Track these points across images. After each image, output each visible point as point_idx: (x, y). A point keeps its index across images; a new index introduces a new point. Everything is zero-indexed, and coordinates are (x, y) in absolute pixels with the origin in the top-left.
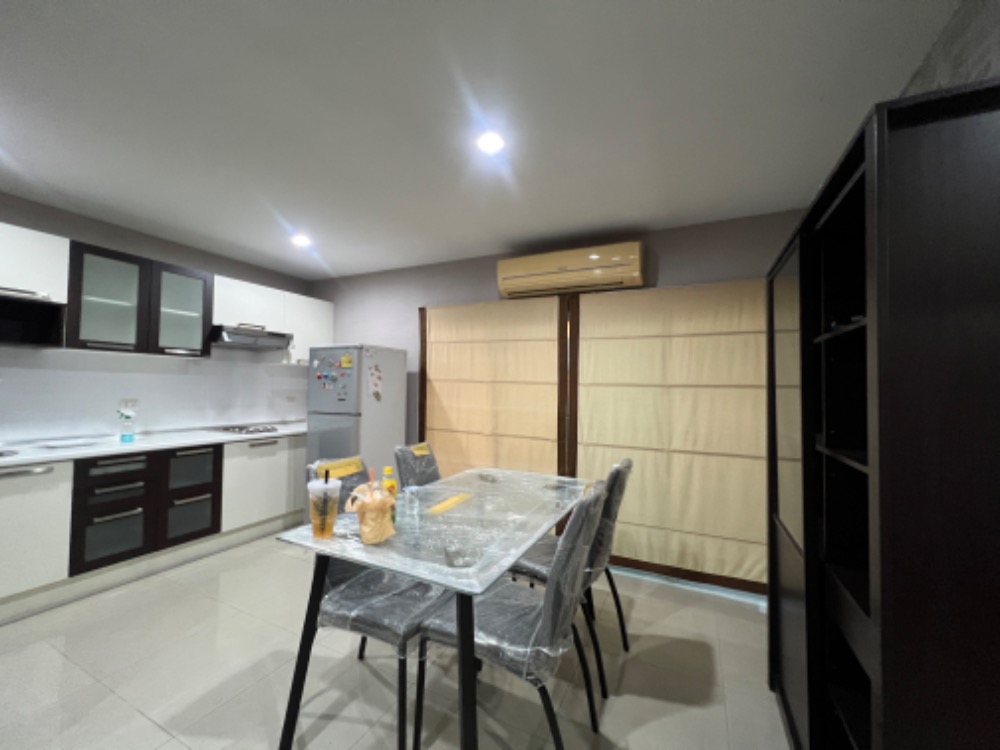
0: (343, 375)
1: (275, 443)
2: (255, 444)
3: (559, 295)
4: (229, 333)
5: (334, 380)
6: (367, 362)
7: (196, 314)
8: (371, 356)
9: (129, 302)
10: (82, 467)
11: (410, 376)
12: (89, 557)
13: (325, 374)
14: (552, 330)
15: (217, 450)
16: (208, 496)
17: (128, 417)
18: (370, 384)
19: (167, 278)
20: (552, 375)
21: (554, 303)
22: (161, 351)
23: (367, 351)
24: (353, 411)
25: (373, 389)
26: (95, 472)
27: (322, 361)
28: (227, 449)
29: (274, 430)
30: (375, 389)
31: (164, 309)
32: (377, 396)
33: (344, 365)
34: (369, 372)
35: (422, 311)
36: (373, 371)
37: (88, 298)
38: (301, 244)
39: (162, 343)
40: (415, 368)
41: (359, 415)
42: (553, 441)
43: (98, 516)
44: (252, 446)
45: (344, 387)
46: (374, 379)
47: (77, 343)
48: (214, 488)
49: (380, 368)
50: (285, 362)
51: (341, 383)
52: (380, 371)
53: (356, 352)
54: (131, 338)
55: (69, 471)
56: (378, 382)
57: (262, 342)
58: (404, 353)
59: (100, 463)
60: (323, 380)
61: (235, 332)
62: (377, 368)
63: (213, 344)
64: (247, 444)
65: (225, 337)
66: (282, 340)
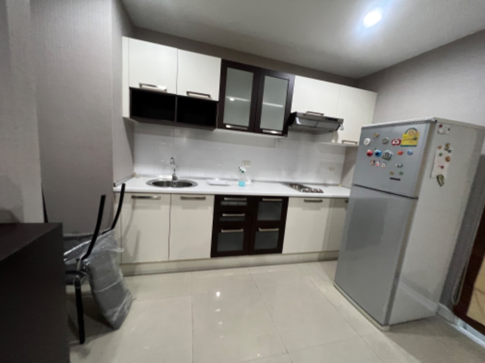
1: (321, 201)
2: (308, 200)
4: (300, 118)
7: (282, 106)
8: (444, 134)
9: (247, 100)
13: (377, 151)
15: (285, 200)
16: (277, 230)
17: (243, 172)
18: (435, 165)
19: (268, 80)
22: (260, 131)
23: (441, 126)
25: (437, 171)
26: (223, 203)
27: (376, 138)
28: (290, 200)
29: (321, 192)
30: (439, 172)
31: (265, 103)
32: (440, 179)
34: (439, 151)
36: (442, 151)
37: (228, 98)
39: (262, 126)
41: (416, 198)
44: (306, 201)
45: (400, 166)
46: (442, 160)
48: (281, 224)
49: (450, 148)
52: (450, 151)
53: (426, 127)
54: (246, 122)
56: (445, 164)
57: (321, 125)
62: (447, 148)
63: (289, 127)
64: (303, 199)
65: (298, 121)
66: (336, 123)
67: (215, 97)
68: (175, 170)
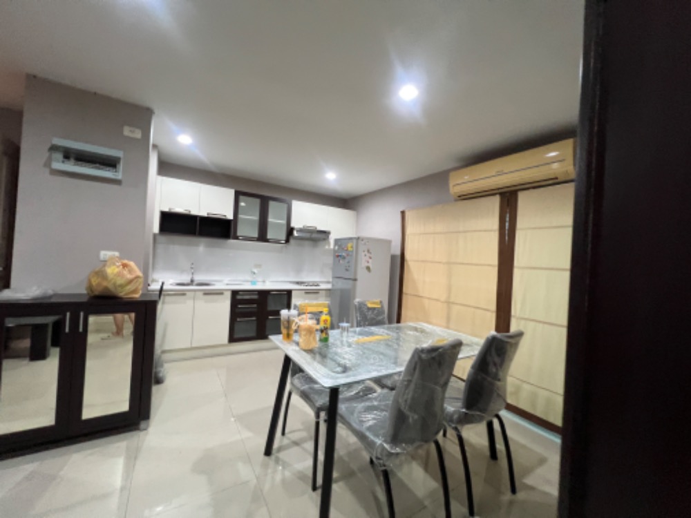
0: (348, 255)
1: (318, 293)
2: (308, 292)
3: (501, 194)
4: (297, 231)
5: (344, 258)
6: (362, 248)
7: (284, 222)
8: (365, 244)
9: (255, 217)
10: (235, 293)
11: (393, 257)
12: (236, 336)
13: (340, 254)
14: (493, 223)
15: (289, 293)
17: (254, 273)
18: (363, 262)
19: (272, 204)
20: (493, 258)
21: (496, 200)
22: (267, 241)
23: (362, 240)
24: (352, 277)
25: (364, 264)
26: (239, 297)
27: (340, 246)
28: (293, 293)
29: (318, 285)
30: (367, 264)
31: (270, 220)
32: (368, 268)
33: (350, 249)
34: (363, 254)
35: (403, 213)
36: (366, 253)
37: (241, 216)
38: (331, 178)
39: (268, 237)
40: (398, 252)
41: (355, 280)
42: (492, 312)
43: (240, 317)
44: (306, 293)
45: (348, 262)
46: (367, 258)
47: (236, 238)
49: (371, 251)
50: (327, 247)
51: (346, 261)
52: (370, 253)
53: (355, 241)
54: (256, 235)
55: (228, 295)
56: (370, 261)
57: (314, 236)
58: (389, 242)
59: (241, 293)
60: (339, 258)
61: (300, 230)
62: (368, 251)
63: (290, 237)
64: (304, 291)
65: (295, 233)
66: (325, 234)
67: (230, 216)
68: (193, 274)
